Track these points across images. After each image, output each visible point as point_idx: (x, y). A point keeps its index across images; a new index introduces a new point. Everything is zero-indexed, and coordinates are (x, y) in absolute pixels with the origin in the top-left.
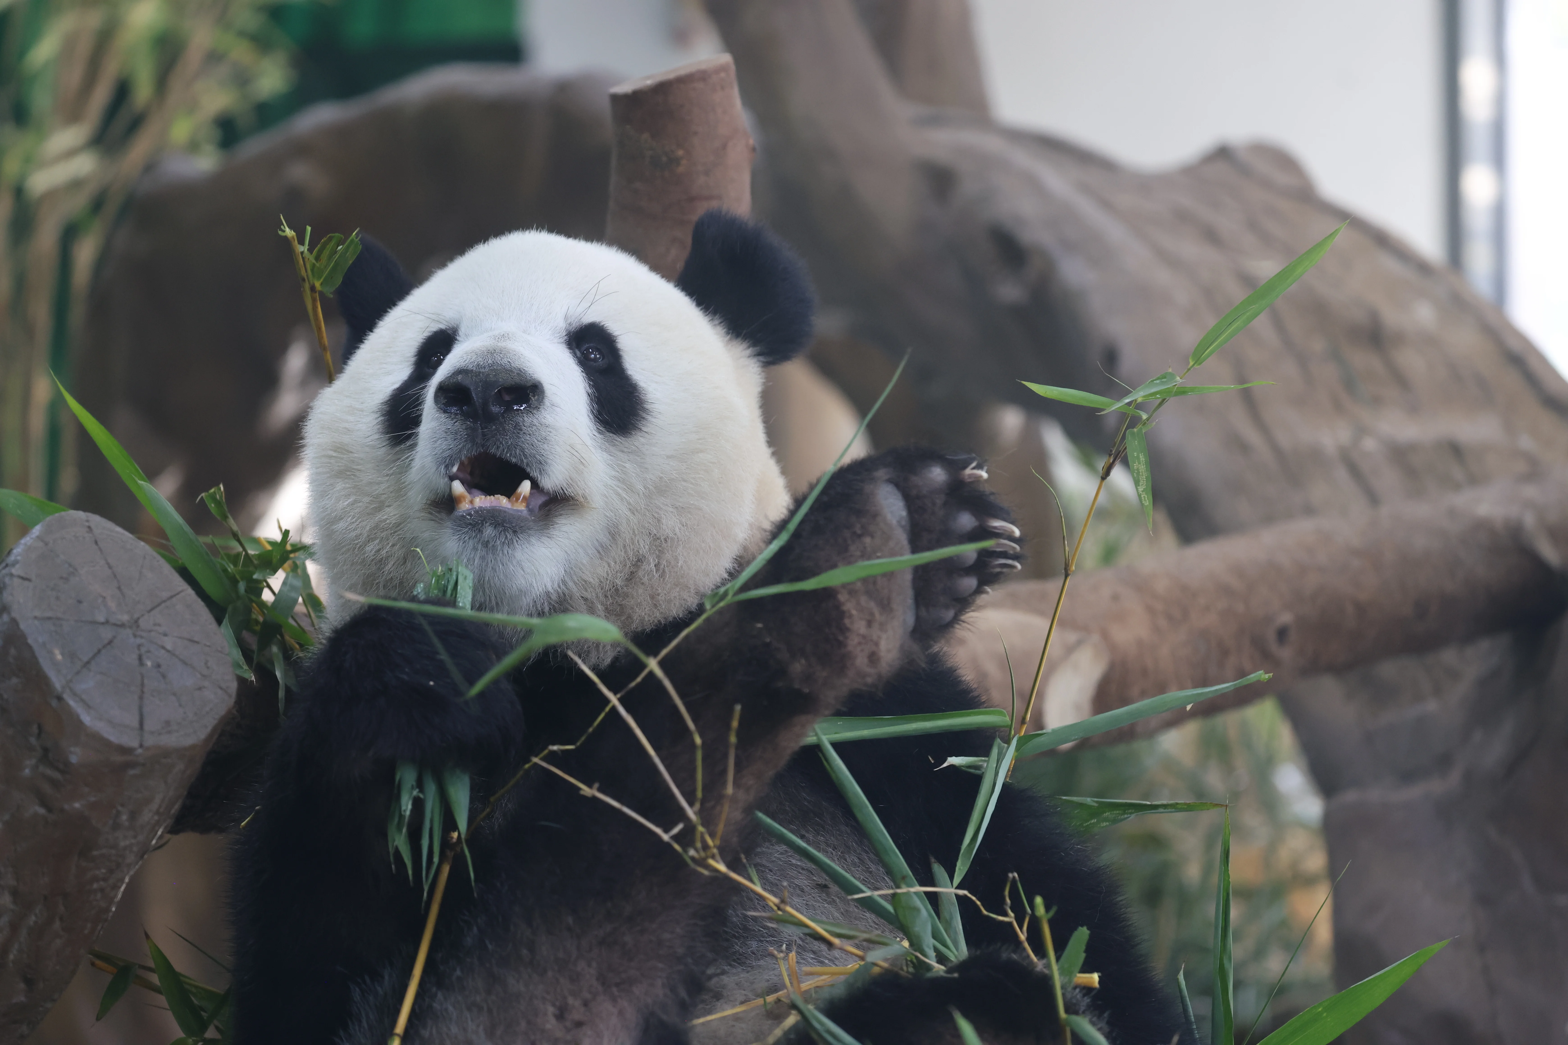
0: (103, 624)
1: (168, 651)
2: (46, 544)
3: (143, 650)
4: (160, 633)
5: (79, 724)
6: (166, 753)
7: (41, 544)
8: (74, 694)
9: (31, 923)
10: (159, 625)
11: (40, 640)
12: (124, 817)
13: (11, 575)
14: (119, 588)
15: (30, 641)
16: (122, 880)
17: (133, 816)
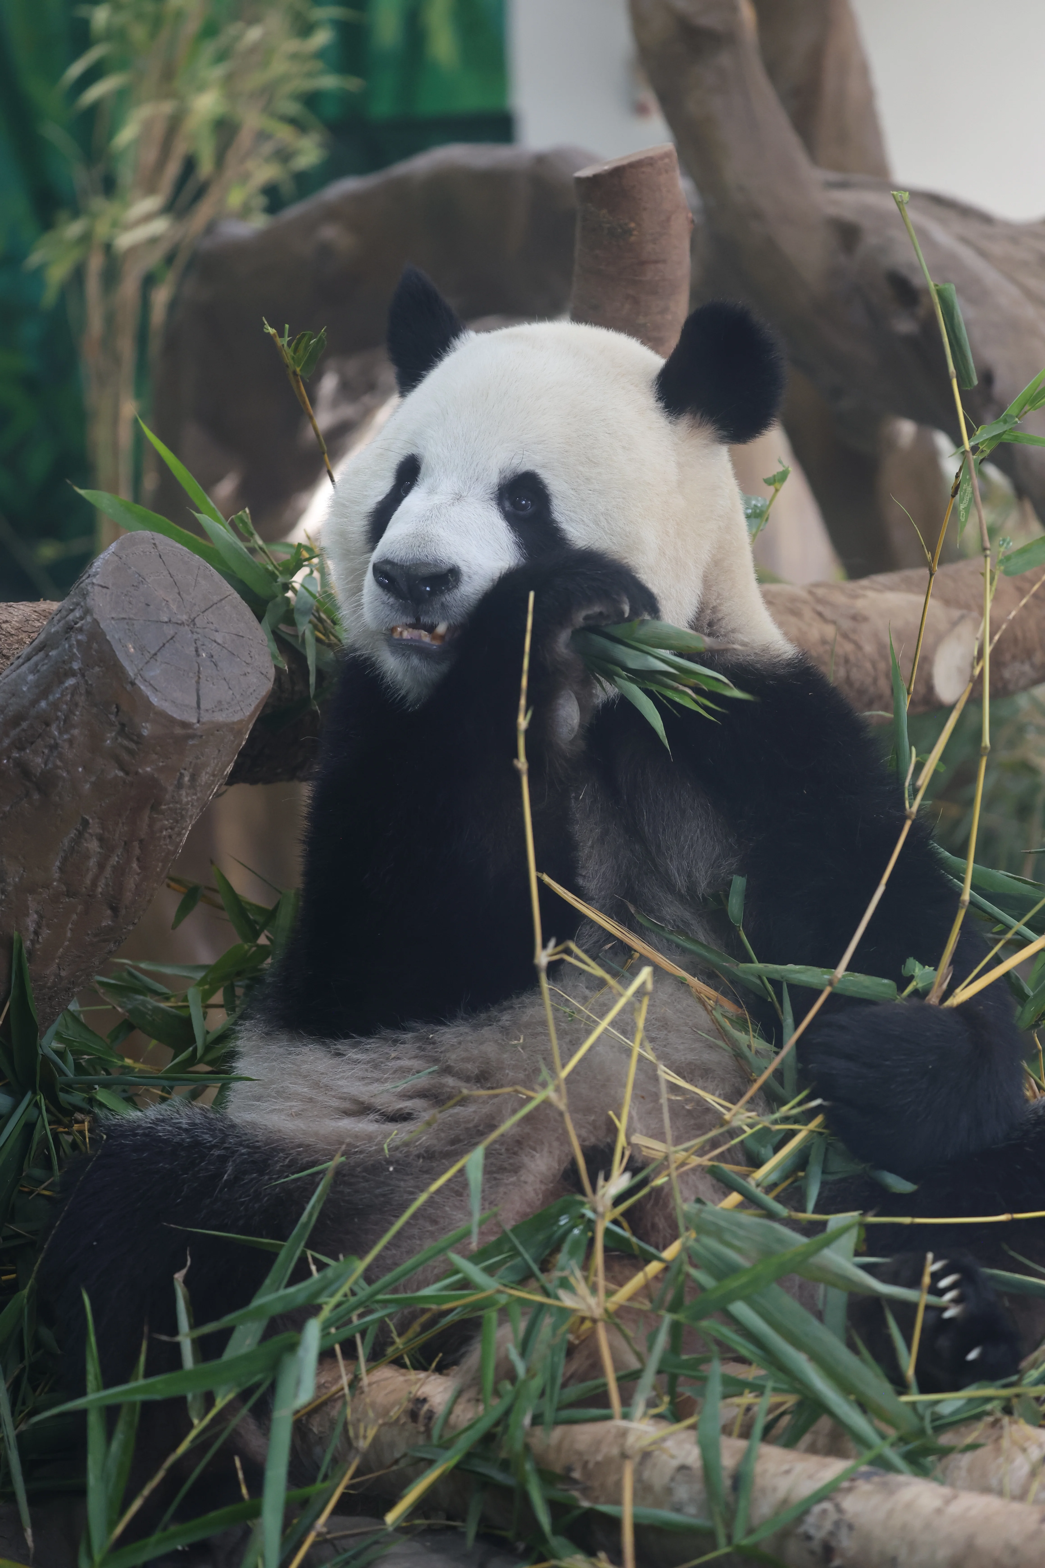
0: (166, 622)
1: (219, 644)
2: (120, 558)
3: (199, 643)
4: (212, 630)
5: (149, 704)
6: (219, 727)
7: (116, 558)
8: (145, 681)
9: (115, 863)
10: (212, 623)
11: (117, 637)
12: (186, 779)
13: (93, 584)
14: (179, 594)
15: (108, 637)
16: (186, 828)
17: (193, 778)
